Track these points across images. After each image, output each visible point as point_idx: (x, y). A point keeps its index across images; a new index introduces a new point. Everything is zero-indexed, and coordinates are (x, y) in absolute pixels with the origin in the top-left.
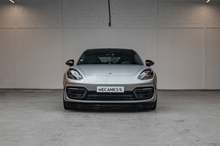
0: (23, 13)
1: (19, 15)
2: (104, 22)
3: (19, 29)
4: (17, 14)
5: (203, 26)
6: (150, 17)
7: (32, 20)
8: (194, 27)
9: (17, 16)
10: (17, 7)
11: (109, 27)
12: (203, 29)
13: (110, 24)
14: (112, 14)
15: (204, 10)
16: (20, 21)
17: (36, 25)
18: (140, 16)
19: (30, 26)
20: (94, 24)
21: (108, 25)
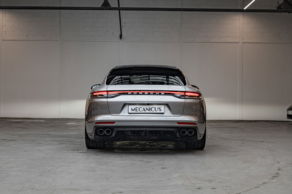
0: (10, 21)
1: (5, 23)
2: (113, 34)
3: (4, 41)
4: (2, 22)
5: (237, 41)
6: (172, 27)
7: (22, 30)
8: (227, 41)
9: (3, 24)
10: (3, 13)
11: (120, 39)
12: (238, 44)
13: (121, 37)
14: (124, 23)
15: (239, 20)
16: (6, 31)
17: (27, 36)
18: (159, 27)
19: (19, 38)
20: (101, 36)
21: (119, 37)
